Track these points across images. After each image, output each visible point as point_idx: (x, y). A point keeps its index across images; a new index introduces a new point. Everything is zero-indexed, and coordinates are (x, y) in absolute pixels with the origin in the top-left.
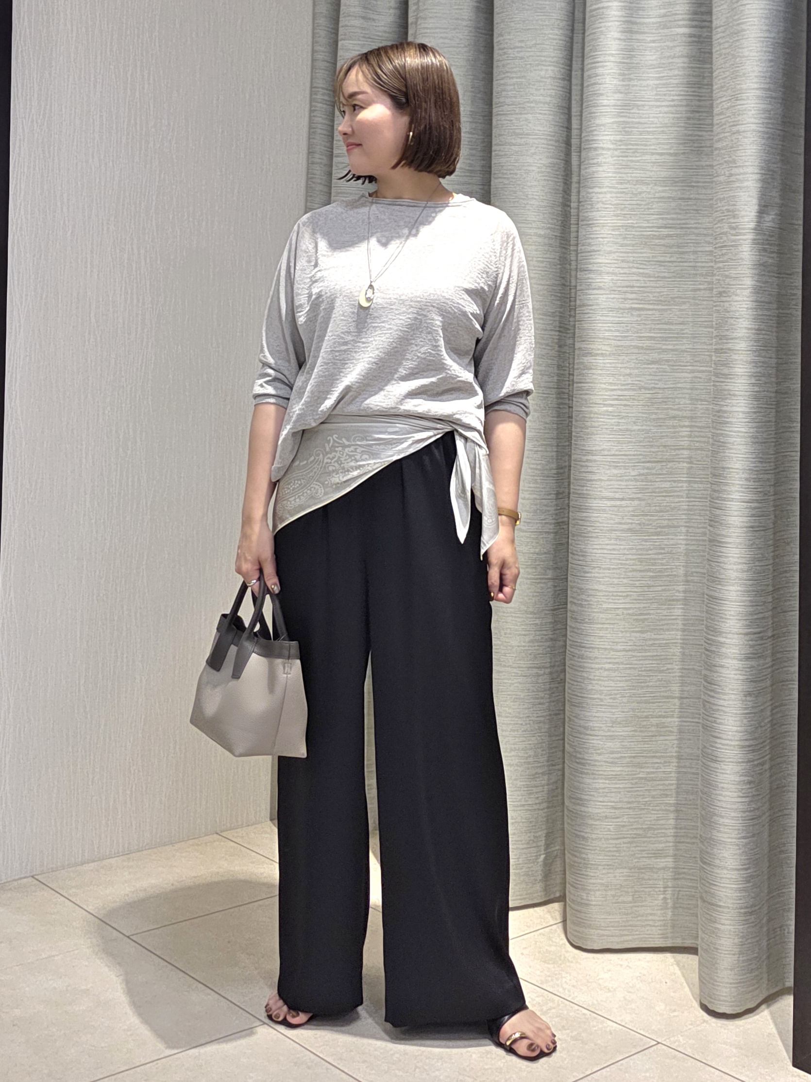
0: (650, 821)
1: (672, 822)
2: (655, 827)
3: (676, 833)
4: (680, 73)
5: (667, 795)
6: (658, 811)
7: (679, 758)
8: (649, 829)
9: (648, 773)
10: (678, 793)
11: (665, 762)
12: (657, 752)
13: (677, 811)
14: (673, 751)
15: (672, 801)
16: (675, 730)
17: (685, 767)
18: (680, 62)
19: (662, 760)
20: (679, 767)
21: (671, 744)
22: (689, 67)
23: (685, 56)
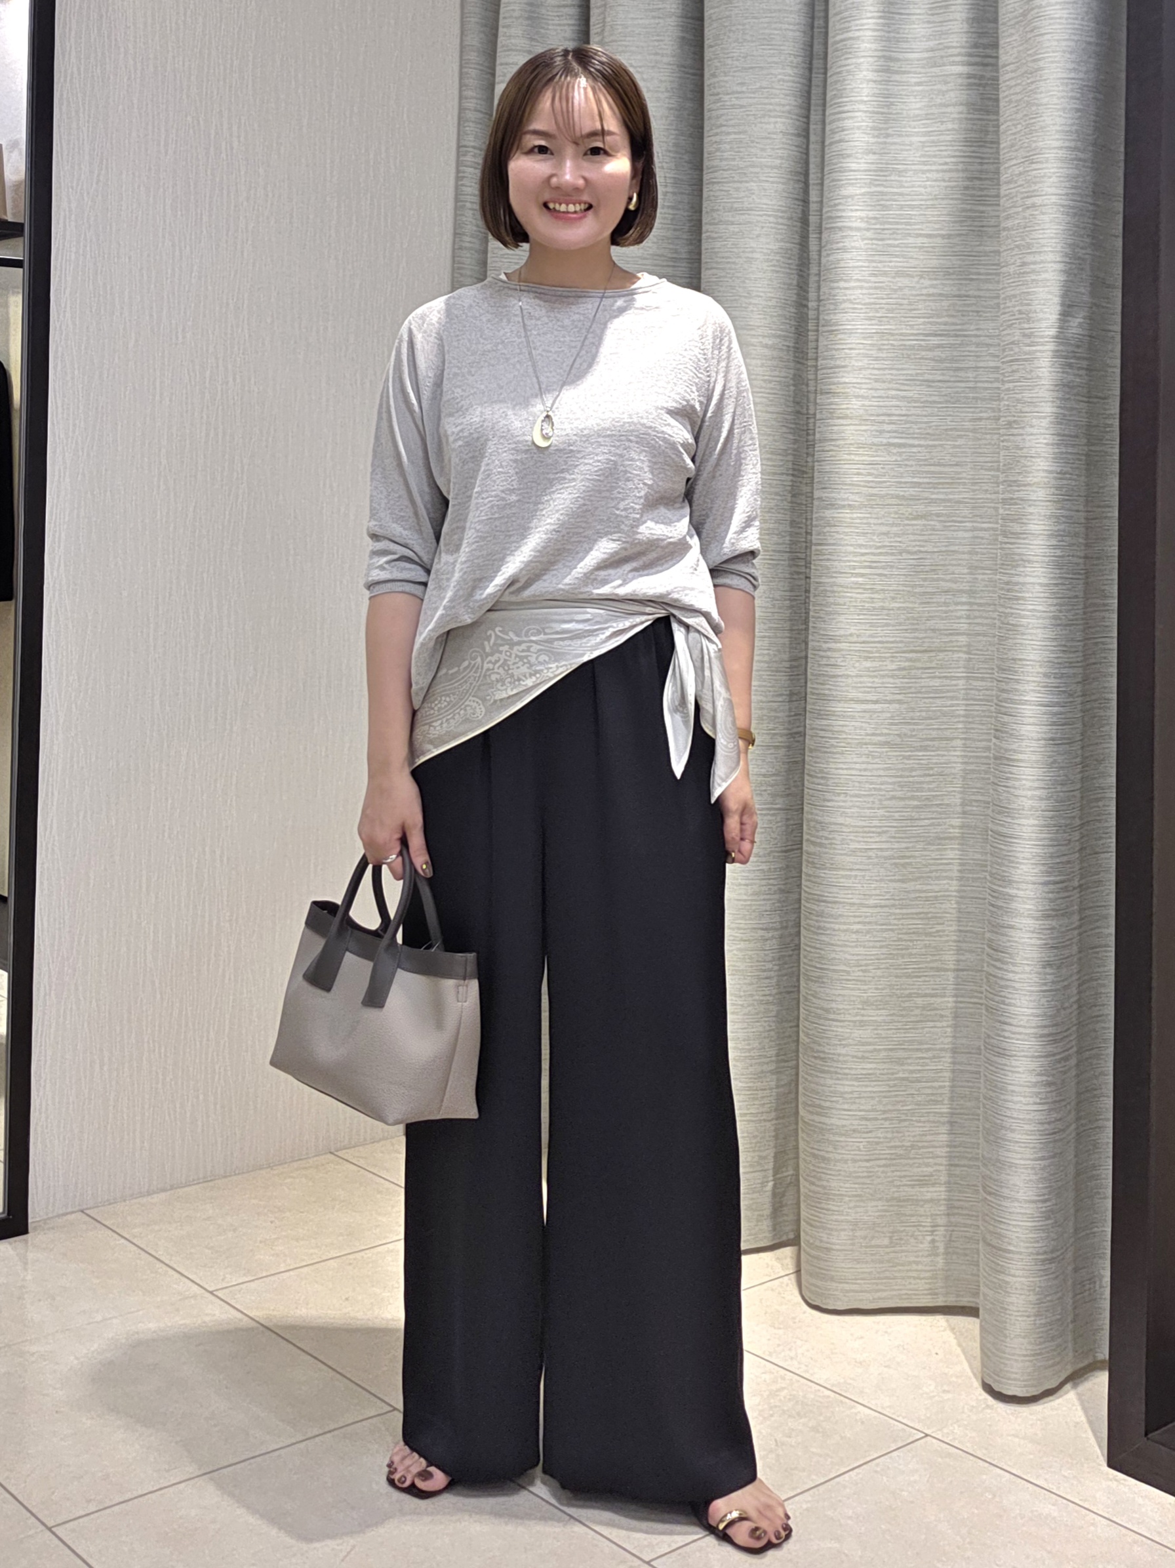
0: (914, 1136)
1: (944, 1138)
2: (920, 1144)
3: (950, 1152)
4: (956, 126)
5: (936, 1102)
6: (924, 1122)
7: (954, 1051)
8: (912, 1147)
9: (912, 1072)
10: (952, 1099)
11: (934, 1057)
12: (921, 1043)
13: (951, 1123)
14: (947, 1041)
15: (945, 1109)
16: (947, 1013)
17: (960, 1063)
18: (955, 112)
19: (930, 1054)
20: (954, 1063)
21: (942, 1033)
22: (967, 119)
23: (961, 104)
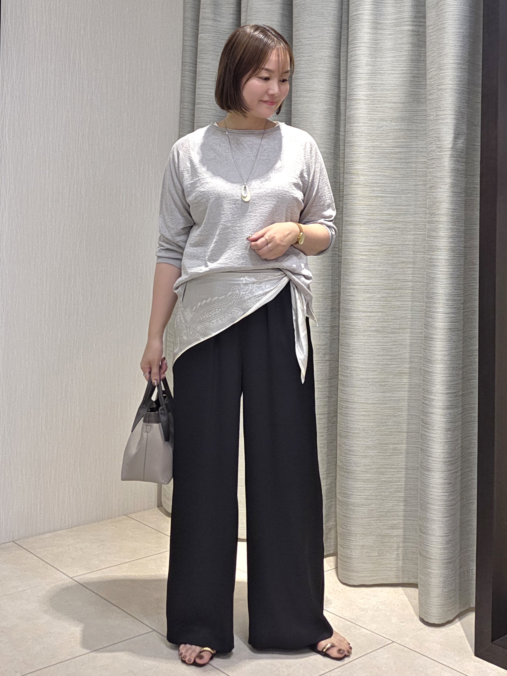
0: (389, 507)
1: (402, 507)
2: (392, 510)
3: (404, 514)
4: (407, 54)
5: (399, 491)
6: (394, 501)
7: (407, 469)
8: (388, 512)
9: (388, 478)
10: (405, 490)
11: (398, 471)
12: (393, 465)
13: (405, 501)
14: (403, 464)
15: (402, 495)
16: (403, 451)
17: (410, 474)
18: (407, 47)
19: (396, 470)
20: (406, 474)
21: (401, 460)
22: (412, 50)
23: (409, 43)
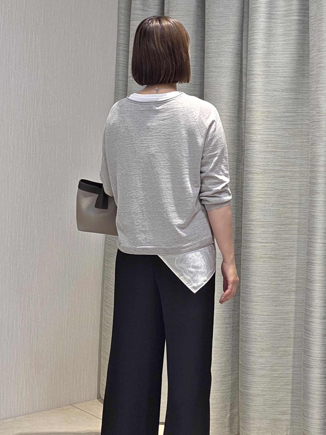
0: (280, 397)
1: (290, 398)
2: (282, 400)
3: (292, 403)
4: (294, 38)
5: (288, 385)
6: (283, 392)
7: (294, 367)
8: (279, 401)
9: (279, 374)
10: (293, 384)
11: (287, 369)
12: (283, 364)
13: (292, 392)
14: (291, 364)
15: (290, 387)
16: (291, 353)
17: (296, 371)
18: (294, 33)
19: (286, 368)
20: (293, 371)
21: (289, 360)
22: (298, 35)
23: (296, 30)
